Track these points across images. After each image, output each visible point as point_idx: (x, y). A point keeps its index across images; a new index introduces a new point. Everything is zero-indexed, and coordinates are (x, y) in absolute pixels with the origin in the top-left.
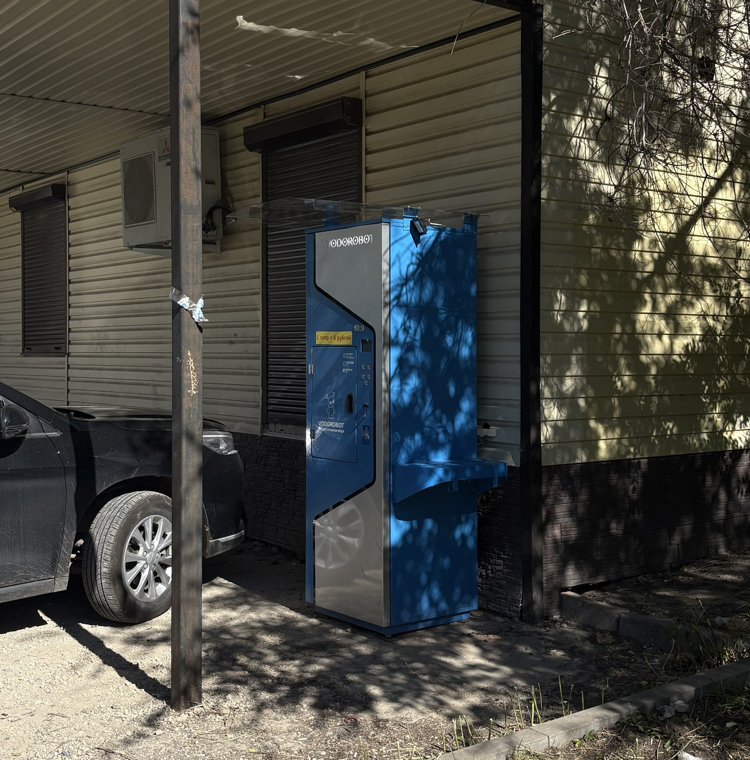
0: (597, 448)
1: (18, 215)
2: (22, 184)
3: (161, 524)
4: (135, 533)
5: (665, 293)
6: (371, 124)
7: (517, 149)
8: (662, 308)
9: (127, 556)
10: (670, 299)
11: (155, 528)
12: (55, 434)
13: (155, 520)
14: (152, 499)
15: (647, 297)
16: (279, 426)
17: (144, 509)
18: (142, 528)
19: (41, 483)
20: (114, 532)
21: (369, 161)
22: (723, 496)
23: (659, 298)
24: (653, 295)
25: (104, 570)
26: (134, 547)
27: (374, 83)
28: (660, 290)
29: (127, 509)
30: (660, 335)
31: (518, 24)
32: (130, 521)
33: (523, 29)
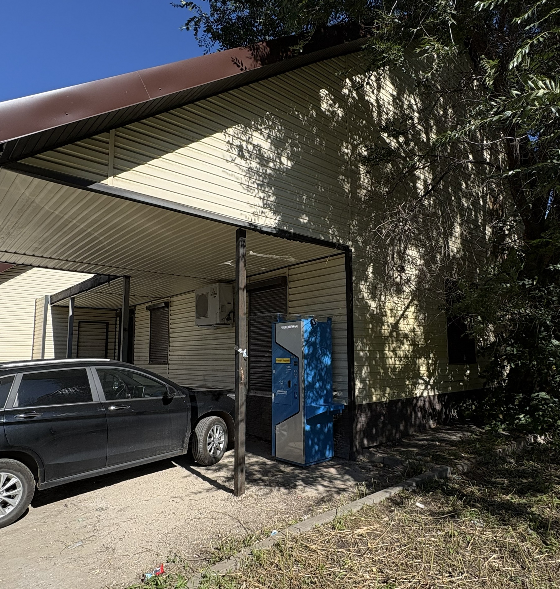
0: (372, 398)
1: (149, 312)
2: (151, 301)
3: (219, 428)
4: (210, 432)
5: (392, 344)
6: (290, 285)
7: (345, 296)
8: (392, 349)
9: (208, 440)
10: (394, 345)
11: (217, 430)
12: (184, 396)
13: (217, 427)
14: (216, 419)
15: (387, 345)
16: (255, 391)
17: (213, 423)
18: (213, 430)
19: (179, 414)
20: (204, 432)
21: (290, 298)
22: (413, 414)
23: (391, 345)
24: (389, 344)
25: (201, 446)
26: (210, 437)
27: (291, 272)
28: (391, 342)
29: (208, 423)
30: (391, 358)
31: (344, 255)
32: (209, 428)
33: (346, 257)
